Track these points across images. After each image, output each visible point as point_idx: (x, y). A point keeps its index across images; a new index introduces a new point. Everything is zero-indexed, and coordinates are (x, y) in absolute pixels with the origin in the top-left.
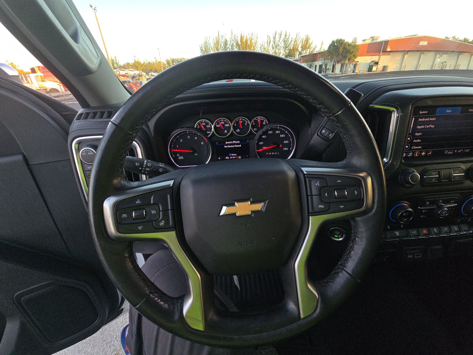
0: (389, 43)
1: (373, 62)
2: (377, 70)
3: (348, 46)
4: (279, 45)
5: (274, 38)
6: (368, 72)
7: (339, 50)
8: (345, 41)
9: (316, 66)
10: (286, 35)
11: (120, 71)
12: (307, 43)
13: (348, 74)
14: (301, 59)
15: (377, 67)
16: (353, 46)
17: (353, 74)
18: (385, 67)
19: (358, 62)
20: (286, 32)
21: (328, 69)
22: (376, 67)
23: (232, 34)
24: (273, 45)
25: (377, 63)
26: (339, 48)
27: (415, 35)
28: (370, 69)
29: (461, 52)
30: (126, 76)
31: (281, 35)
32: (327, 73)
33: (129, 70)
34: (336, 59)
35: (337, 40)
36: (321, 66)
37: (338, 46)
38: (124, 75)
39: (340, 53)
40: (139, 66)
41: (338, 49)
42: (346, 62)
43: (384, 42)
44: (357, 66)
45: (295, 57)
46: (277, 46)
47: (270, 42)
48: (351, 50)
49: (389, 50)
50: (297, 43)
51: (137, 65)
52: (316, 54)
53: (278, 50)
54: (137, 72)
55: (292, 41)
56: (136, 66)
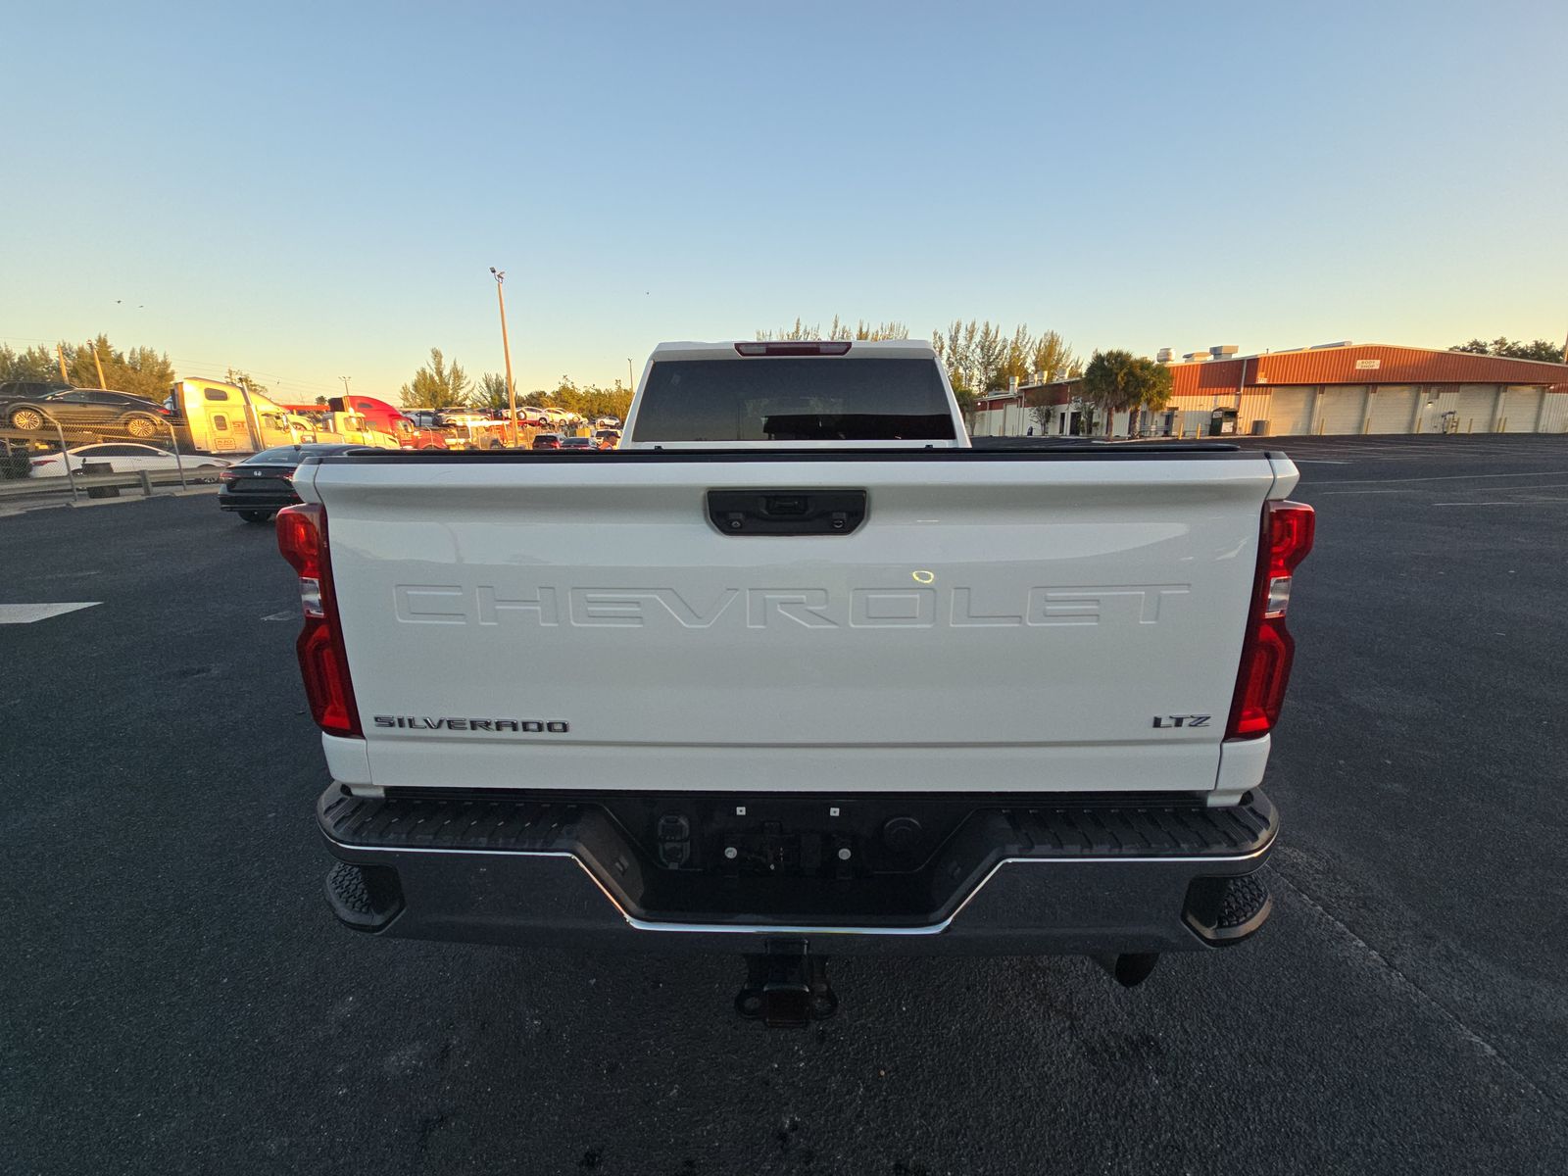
0: (1261, 364)
1: (1220, 409)
2: (1238, 432)
3: (1141, 369)
4: (967, 357)
5: (954, 339)
6: (1210, 435)
7: (1116, 379)
8: (1133, 359)
9: (1063, 415)
10: (987, 334)
11: (528, 413)
12: (1050, 355)
13: (1148, 439)
14: (1021, 397)
15: (1236, 424)
16: (1155, 370)
17: (1164, 439)
18: (1258, 426)
19: (1177, 409)
20: (987, 325)
21: (1096, 424)
22: (1232, 424)
23: (836, 327)
24: (949, 358)
25: (1232, 414)
26: (1117, 374)
27: (1342, 344)
28: (1215, 428)
29: (1501, 386)
30: (539, 424)
31: (973, 331)
32: (1093, 434)
33: (549, 411)
34: (1109, 401)
35: (1110, 354)
36: (1075, 416)
37: (1111, 369)
38: (536, 422)
39: (1120, 387)
40: (573, 402)
41: (1114, 377)
42: (1142, 407)
43: (1245, 362)
44: (1175, 419)
45: (1008, 389)
46: (961, 359)
47: (942, 348)
48: (1150, 380)
49: (1261, 380)
50: (1020, 354)
51: (566, 395)
52: (1060, 384)
53: (965, 369)
54: (569, 416)
55: (1005, 347)
56: (564, 398)
